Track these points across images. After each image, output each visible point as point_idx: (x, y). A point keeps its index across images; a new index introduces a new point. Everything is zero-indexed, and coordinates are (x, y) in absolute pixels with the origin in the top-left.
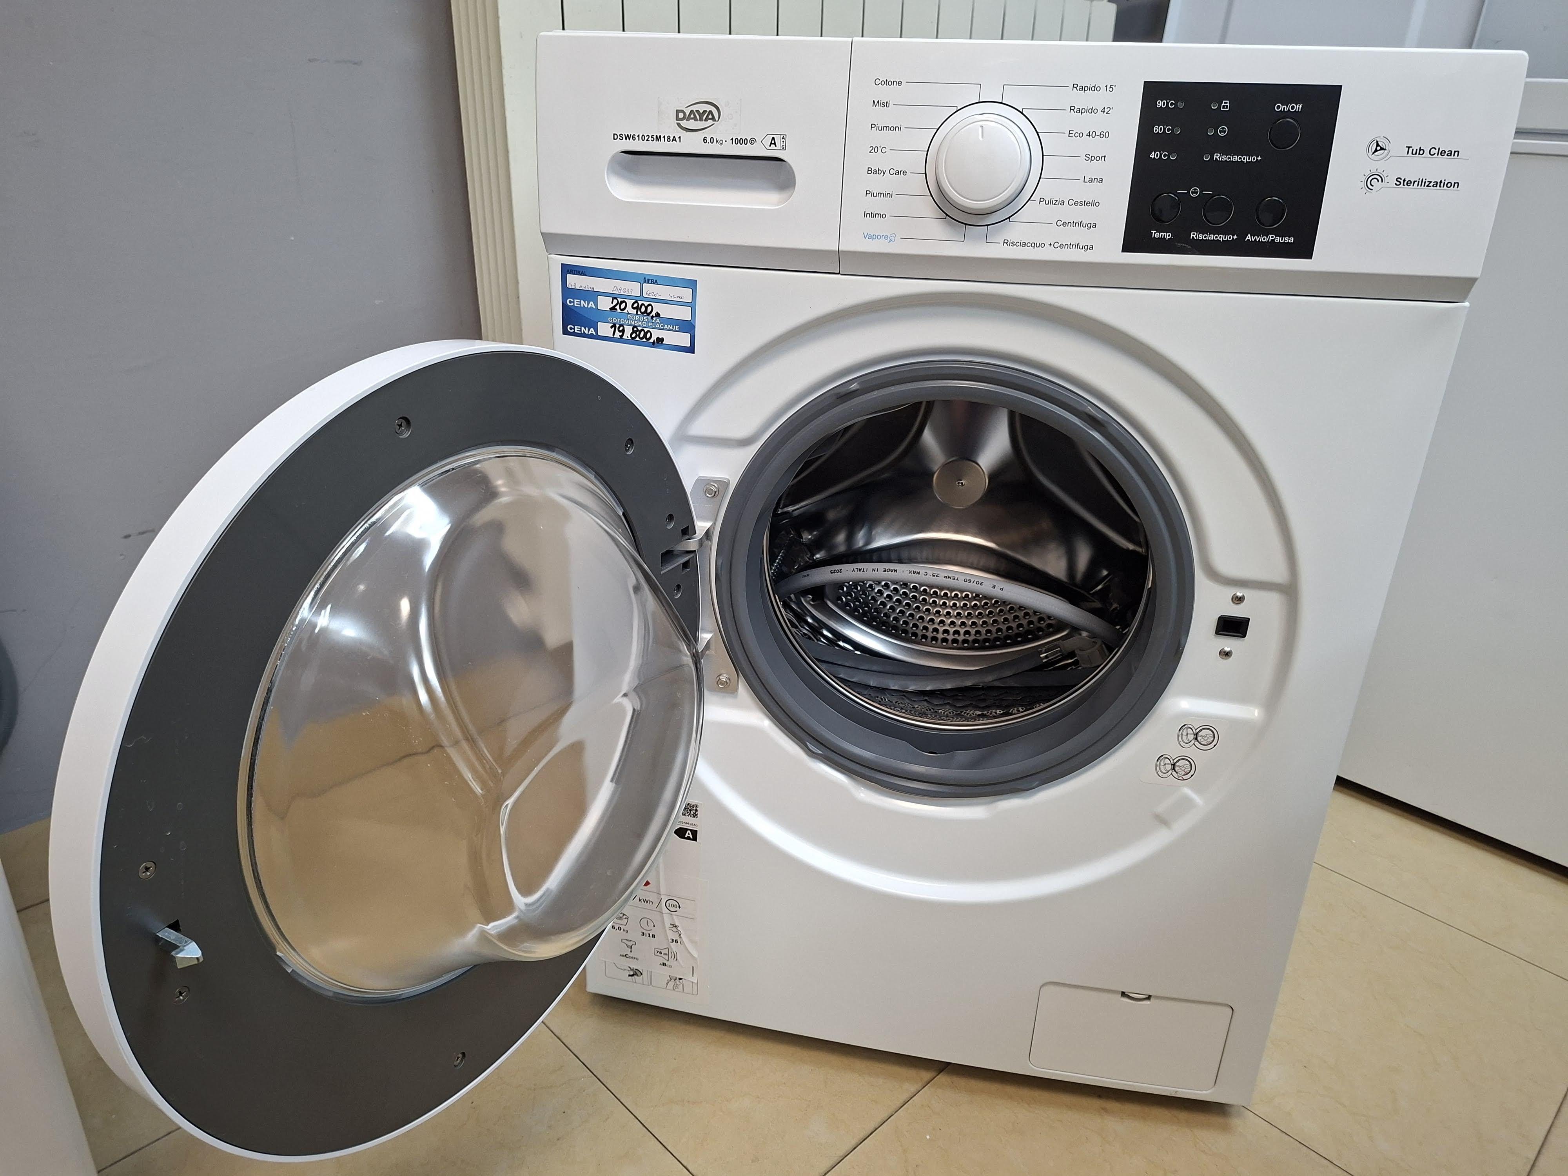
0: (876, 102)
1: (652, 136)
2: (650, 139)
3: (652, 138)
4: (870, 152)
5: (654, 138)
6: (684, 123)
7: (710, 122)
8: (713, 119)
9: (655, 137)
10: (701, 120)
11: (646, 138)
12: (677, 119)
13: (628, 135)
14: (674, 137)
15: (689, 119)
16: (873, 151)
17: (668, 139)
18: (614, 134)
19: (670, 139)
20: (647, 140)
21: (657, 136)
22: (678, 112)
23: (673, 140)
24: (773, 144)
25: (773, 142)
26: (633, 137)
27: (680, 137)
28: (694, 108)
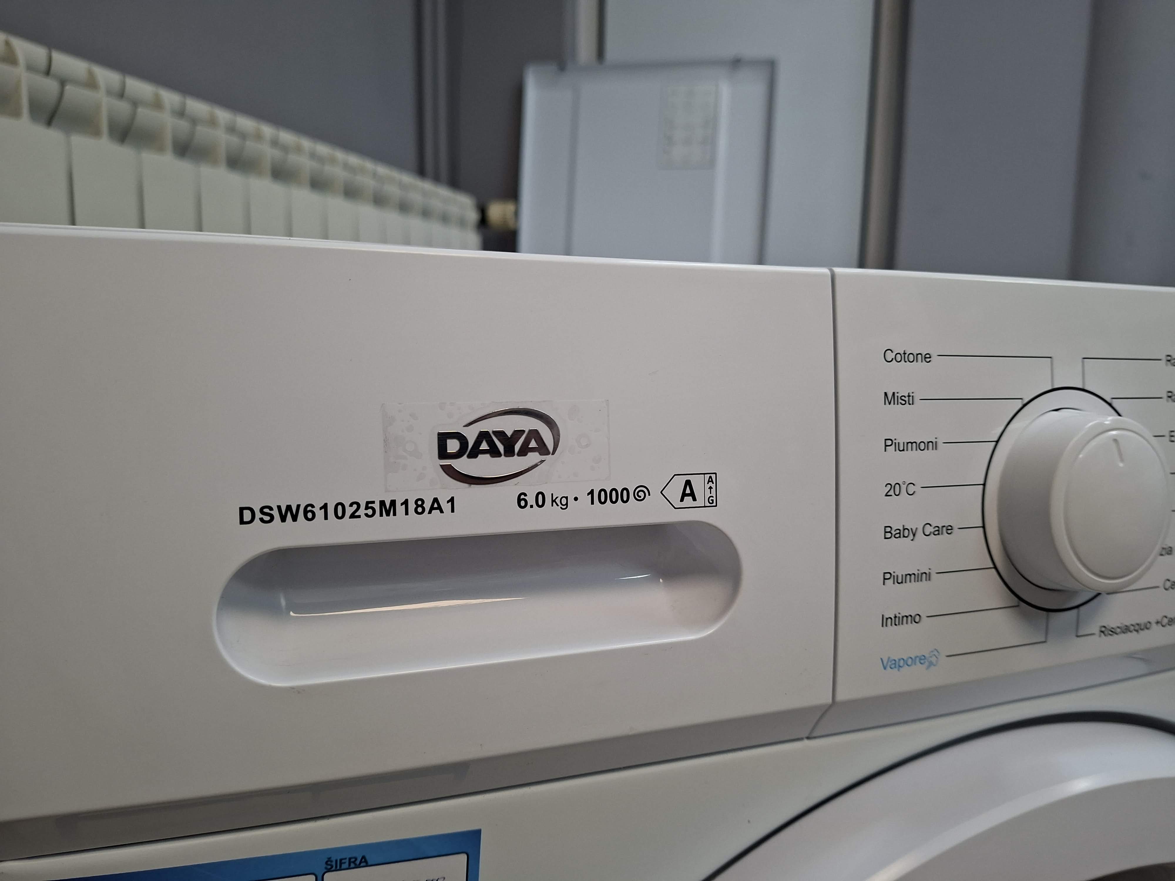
0: (890, 396)
1: (368, 503)
2: (362, 512)
3: (367, 508)
4: (886, 495)
5: (374, 509)
6: (463, 465)
7: (533, 457)
8: (543, 449)
9: (377, 506)
10: (509, 452)
11: (349, 511)
12: (443, 453)
13: (289, 508)
14: (436, 500)
15: (475, 453)
16: (892, 492)
17: (418, 506)
18: (242, 510)
19: (422, 506)
20: (353, 516)
21: (382, 503)
22: (443, 438)
23: (432, 508)
24: (688, 495)
25: (688, 491)
26: (306, 512)
27: (452, 500)
28: (489, 426)
